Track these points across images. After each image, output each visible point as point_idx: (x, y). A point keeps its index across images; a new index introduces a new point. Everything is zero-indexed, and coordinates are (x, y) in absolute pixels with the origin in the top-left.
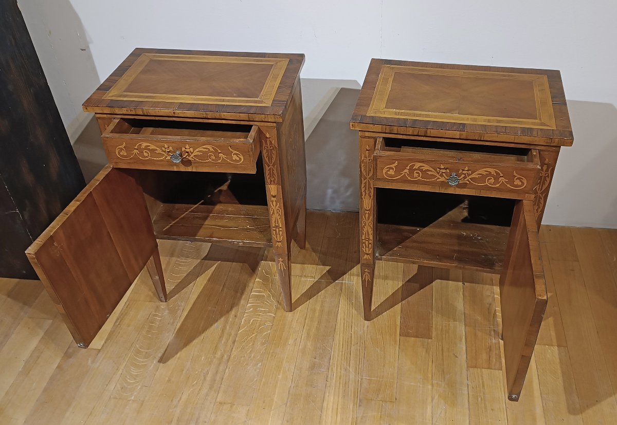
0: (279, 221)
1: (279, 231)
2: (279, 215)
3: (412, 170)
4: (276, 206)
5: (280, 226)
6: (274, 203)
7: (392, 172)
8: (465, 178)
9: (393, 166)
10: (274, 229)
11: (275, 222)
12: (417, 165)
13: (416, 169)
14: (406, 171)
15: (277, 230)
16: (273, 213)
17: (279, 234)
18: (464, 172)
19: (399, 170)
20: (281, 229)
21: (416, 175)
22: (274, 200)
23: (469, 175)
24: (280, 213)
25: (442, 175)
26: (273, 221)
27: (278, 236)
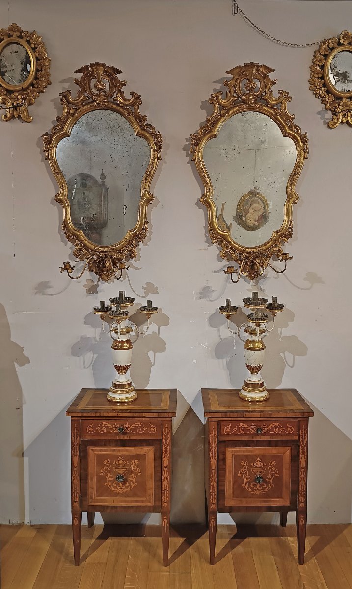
3: (238, 428)
4: (167, 474)
7: (228, 430)
8: (264, 429)
9: (229, 426)
12: (241, 424)
13: (240, 427)
14: (235, 429)
18: (264, 426)
19: (231, 429)
21: (240, 430)
23: (266, 428)
25: (253, 430)
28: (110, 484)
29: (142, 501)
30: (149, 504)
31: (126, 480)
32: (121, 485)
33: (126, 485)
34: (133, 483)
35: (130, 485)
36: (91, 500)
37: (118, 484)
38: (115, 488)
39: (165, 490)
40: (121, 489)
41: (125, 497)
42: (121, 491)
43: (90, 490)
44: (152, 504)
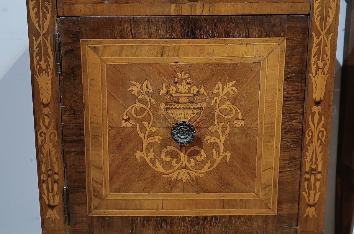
0: (319, 158)
1: (317, 180)
2: (321, 143)
4: (318, 125)
5: (320, 170)
6: (317, 117)
10: (307, 176)
11: (311, 160)
15: (313, 178)
16: (311, 141)
17: (315, 189)
20: (319, 176)
22: (317, 111)
24: (323, 139)
26: (309, 158)
27: (312, 192)
28: (151, 155)
29: (244, 204)
30: (264, 212)
31: (197, 142)
32: (183, 156)
33: (198, 158)
34: (218, 151)
35: (209, 157)
36: (95, 202)
37: (174, 155)
38: (167, 165)
39: (313, 171)
40: (185, 168)
41: (197, 192)
42: (183, 175)
43: (93, 174)
44: (272, 212)
